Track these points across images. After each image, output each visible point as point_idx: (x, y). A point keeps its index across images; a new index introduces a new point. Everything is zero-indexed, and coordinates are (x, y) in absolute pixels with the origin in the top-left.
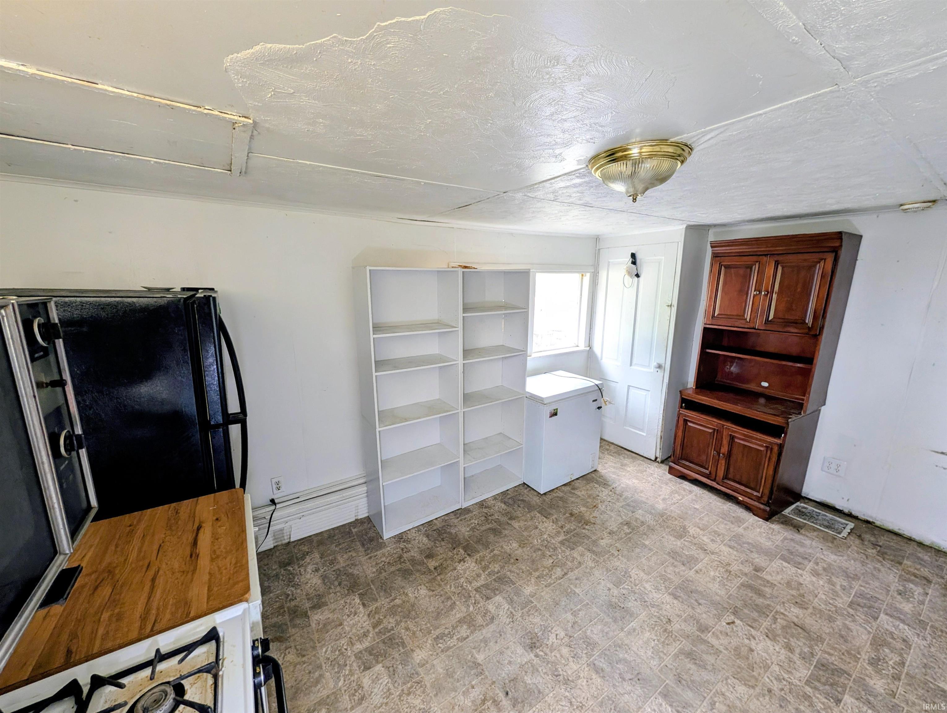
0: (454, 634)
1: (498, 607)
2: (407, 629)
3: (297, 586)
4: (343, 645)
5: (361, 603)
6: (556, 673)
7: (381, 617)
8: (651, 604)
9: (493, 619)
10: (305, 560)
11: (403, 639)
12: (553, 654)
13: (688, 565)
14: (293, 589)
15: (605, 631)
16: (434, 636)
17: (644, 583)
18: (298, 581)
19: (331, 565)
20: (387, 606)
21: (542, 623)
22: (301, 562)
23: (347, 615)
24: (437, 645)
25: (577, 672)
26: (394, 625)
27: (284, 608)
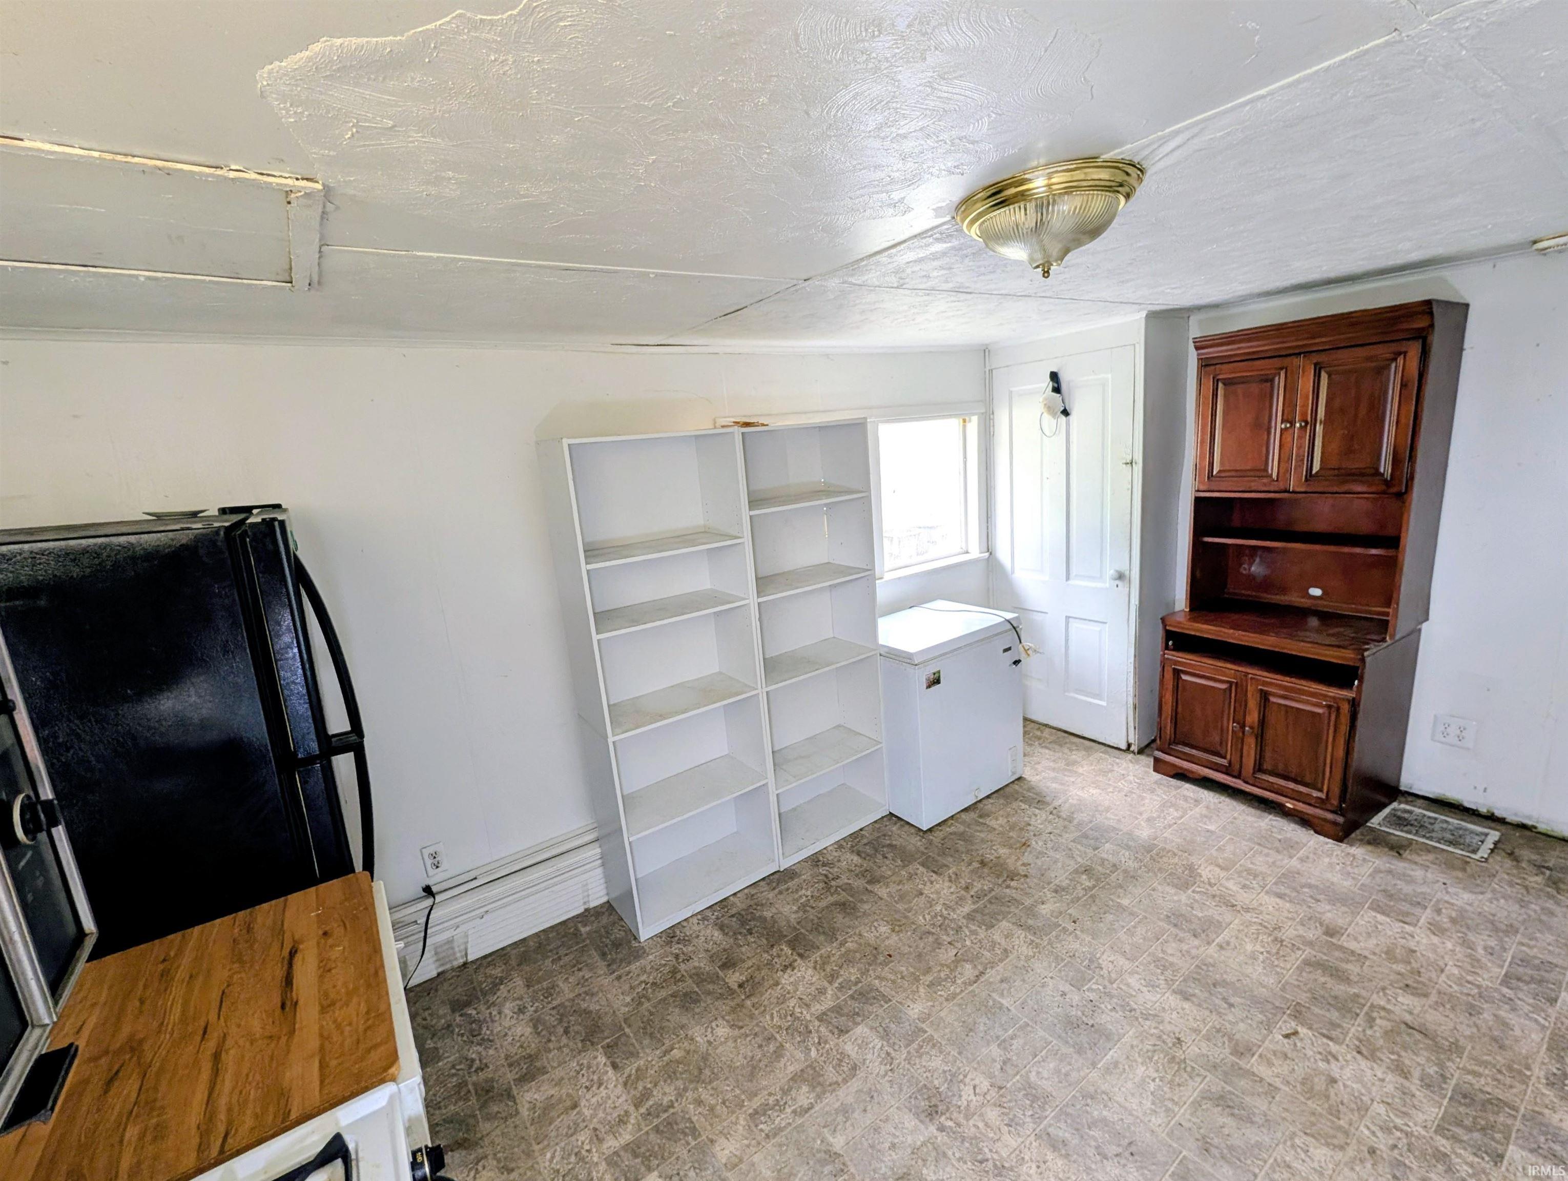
0: (786, 1103)
1: (863, 1045)
2: (699, 1102)
3: (487, 1042)
4: (583, 1143)
5: (608, 1063)
6: (980, 1157)
7: (649, 1086)
8: (1142, 1013)
9: (854, 1068)
10: (499, 994)
11: (692, 1122)
12: (971, 1122)
13: (1203, 936)
14: (480, 1049)
15: (1063, 1071)
16: (751, 1111)
17: (1126, 976)
18: (488, 1032)
19: (546, 998)
20: (657, 1064)
21: (946, 1068)
22: (492, 999)
23: (586, 1087)
24: (756, 1126)
25: (1017, 1152)
26: (673, 1098)
27: (466, 1085)
